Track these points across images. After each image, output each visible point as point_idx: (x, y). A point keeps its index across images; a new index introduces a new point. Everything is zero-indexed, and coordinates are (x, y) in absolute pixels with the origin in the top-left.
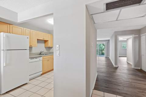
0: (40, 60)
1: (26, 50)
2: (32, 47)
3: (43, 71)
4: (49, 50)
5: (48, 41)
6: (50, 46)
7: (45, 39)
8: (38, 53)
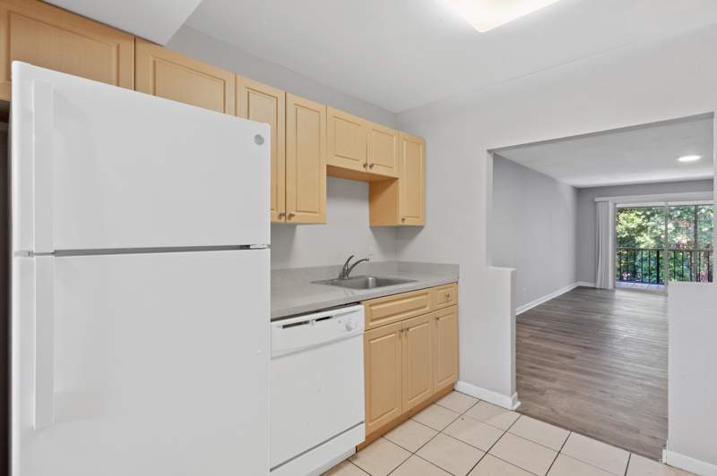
0: (349, 328)
1: (247, 247)
2: (294, 226)
3: (369, 418)
4: (396, 250)
5: (393, 180)
6: (408, 222)
7: (374, 171)
8: (332, 268)
